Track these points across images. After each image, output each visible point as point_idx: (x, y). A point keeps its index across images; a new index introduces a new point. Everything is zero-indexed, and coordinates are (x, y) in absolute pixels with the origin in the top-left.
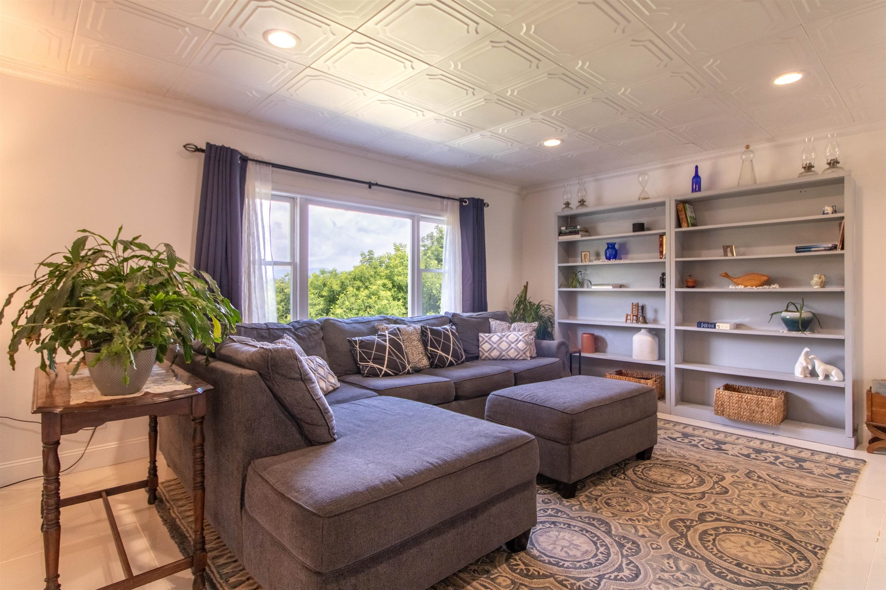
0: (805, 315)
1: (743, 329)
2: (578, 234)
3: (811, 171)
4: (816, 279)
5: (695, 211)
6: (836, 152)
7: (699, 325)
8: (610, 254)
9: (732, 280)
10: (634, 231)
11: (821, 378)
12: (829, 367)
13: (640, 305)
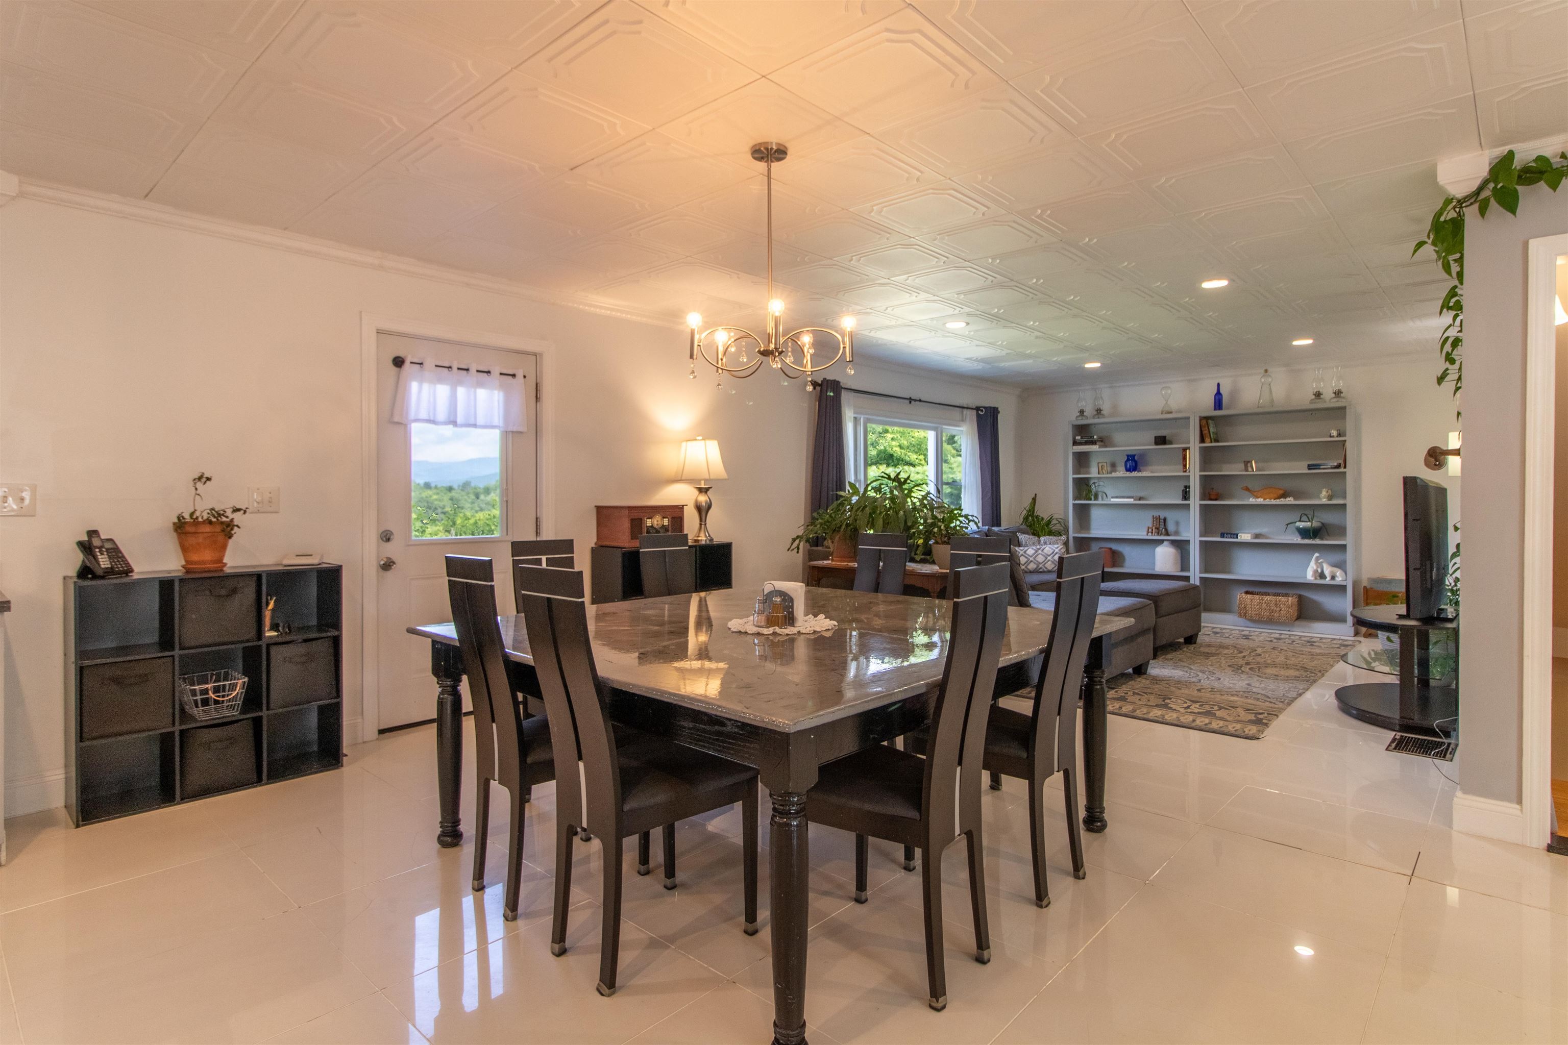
0: (1316, 524)
1: (1262, 539)
2: (1096, 444)
3: (1320, 399)
4: (1324, 493)
5: (1216, 426)
6: (1340, 384)
7: (1222, 535)
8: (1130, 466)
9: (1252, 493)
10: (1157, 443)
11: (1328, 578)
12: (1335, 569)
13: (1162, 517)
